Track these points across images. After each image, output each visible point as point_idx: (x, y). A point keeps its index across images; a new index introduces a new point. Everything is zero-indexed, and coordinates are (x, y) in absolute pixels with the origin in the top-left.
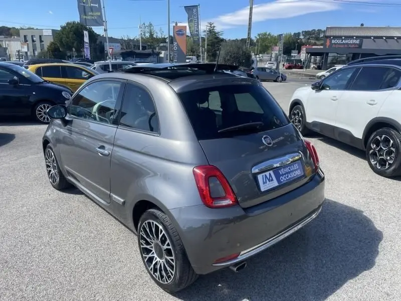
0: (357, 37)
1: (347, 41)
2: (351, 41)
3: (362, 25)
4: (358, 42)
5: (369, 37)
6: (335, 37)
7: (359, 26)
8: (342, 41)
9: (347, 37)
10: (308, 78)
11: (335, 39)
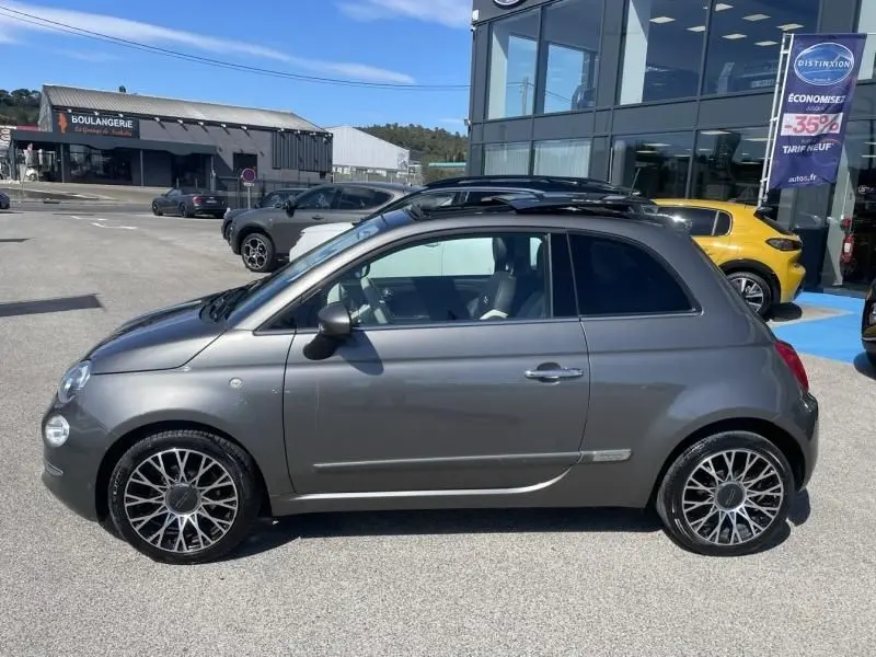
0: (127, 116)
1: (106, 122)
2: (115, 123)
3: (122, 89)
4: (129, 124)
5: (151, 118)
6: (78, 111)
7: (117, 91)
8: (95, 121)
9: (105, 114)
10: (40, 200)
11: (78, 116)
